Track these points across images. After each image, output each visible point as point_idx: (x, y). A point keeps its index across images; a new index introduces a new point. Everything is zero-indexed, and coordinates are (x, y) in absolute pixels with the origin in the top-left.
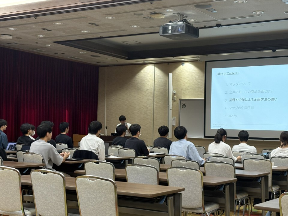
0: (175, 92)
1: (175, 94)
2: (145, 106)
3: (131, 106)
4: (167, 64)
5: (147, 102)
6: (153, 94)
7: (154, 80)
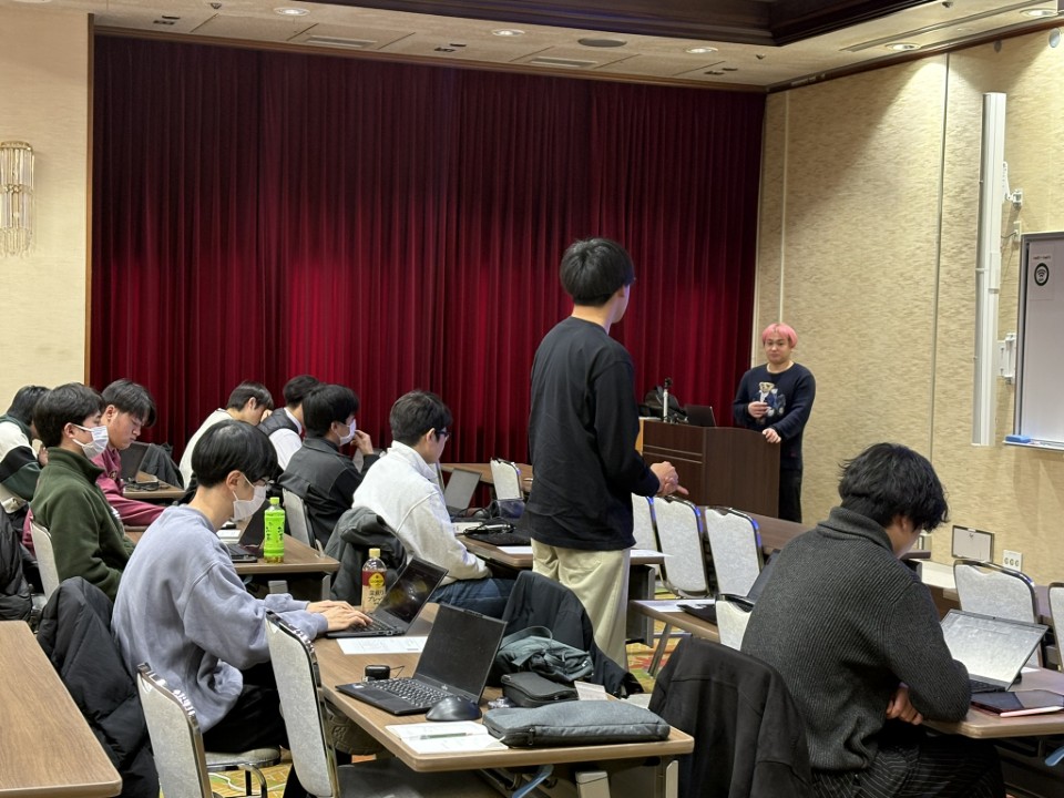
0: (1018, 197)
1: (1017, 206)
2: (909, 274)
3: (859, 275)
4: (992, 45)
5: (914, 255)
6: (936, 213)
7: (941, 138)
